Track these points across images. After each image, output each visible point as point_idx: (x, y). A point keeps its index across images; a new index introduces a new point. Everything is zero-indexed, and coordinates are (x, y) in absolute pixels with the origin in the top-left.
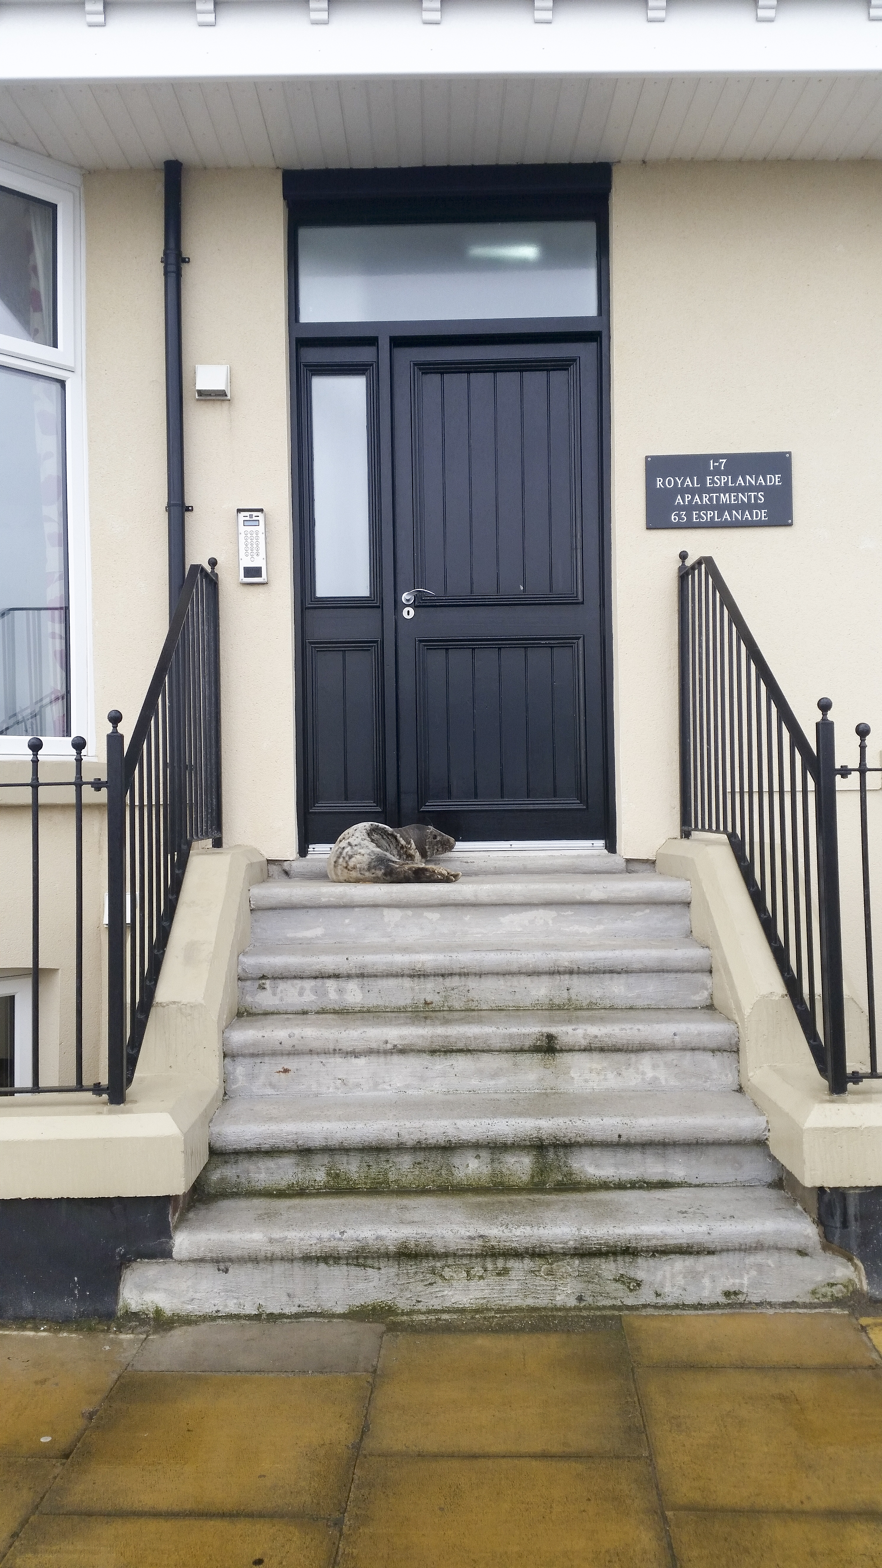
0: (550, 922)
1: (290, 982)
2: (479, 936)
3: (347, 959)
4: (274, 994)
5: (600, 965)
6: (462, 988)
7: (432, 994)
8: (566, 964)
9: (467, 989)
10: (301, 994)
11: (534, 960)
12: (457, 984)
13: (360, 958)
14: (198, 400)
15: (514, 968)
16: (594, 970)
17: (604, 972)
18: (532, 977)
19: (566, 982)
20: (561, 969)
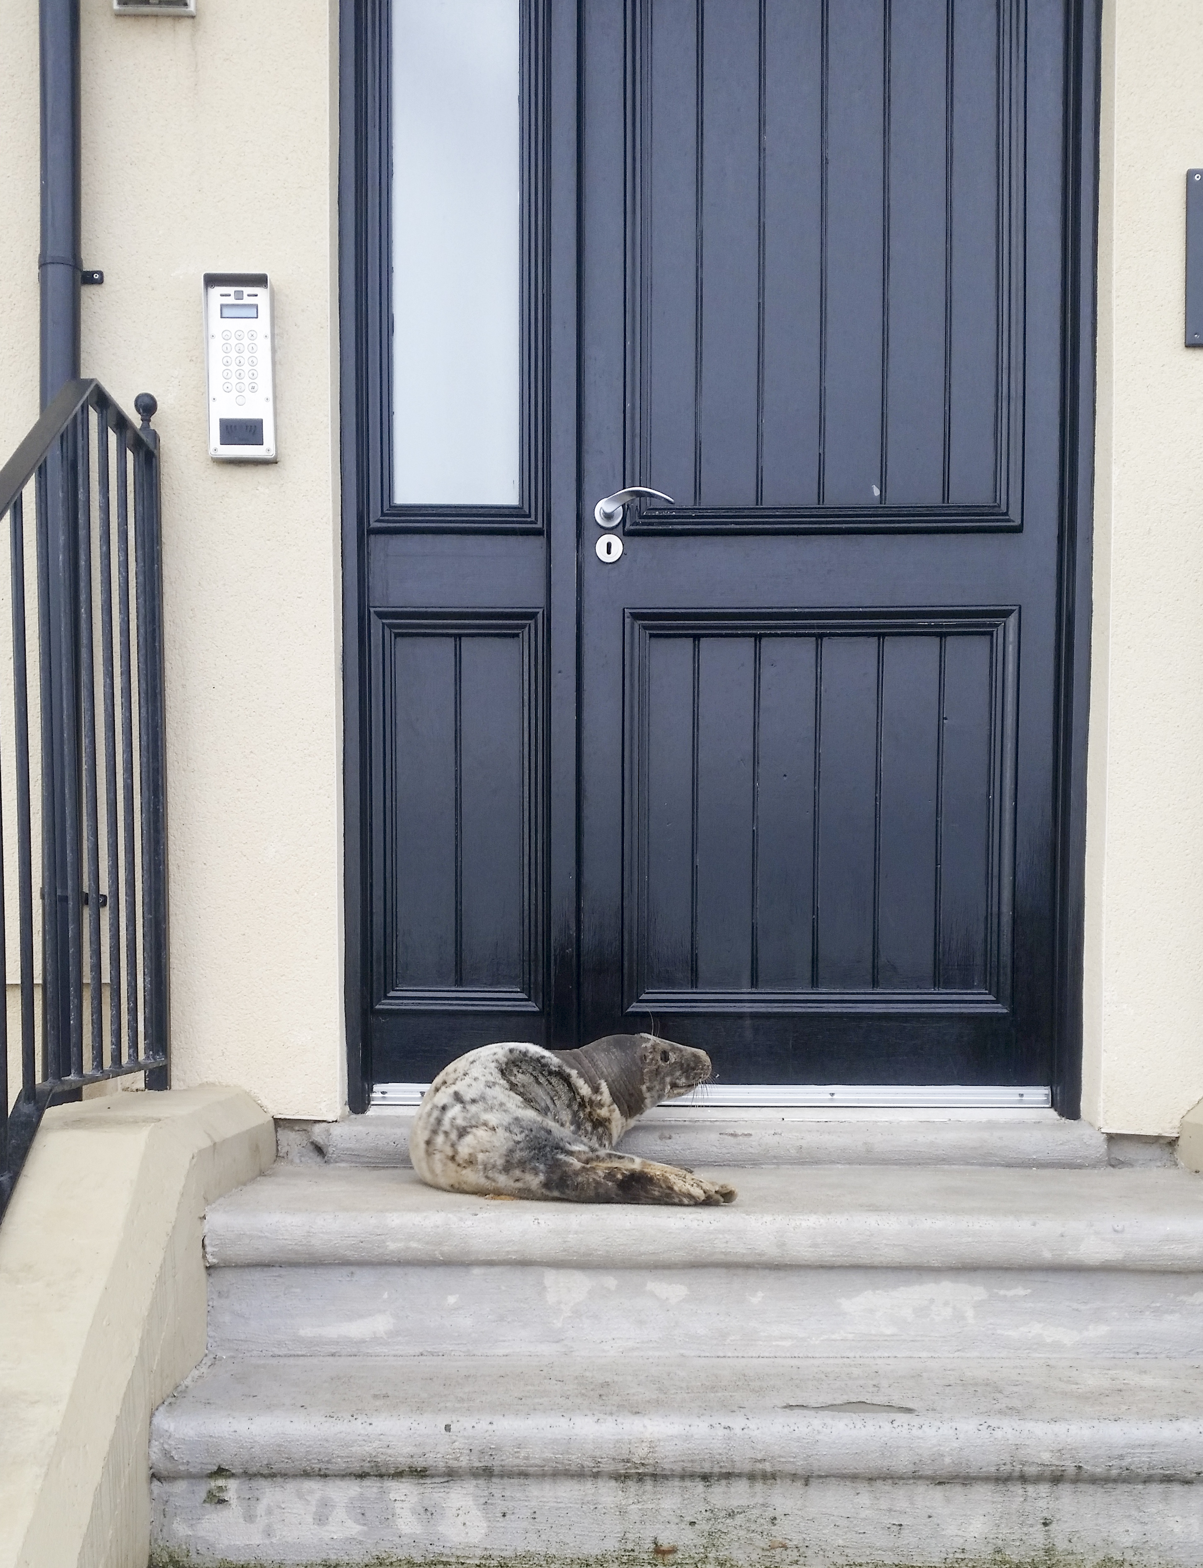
0: (970, 1313)
1: (291, 1486)
2: (787, 1343)
3: (448, 1428)
4: (250, 1518)
6: (756, 1512)
7: (674, 1527)
8: (1046, 1457)
9: (770, 1513)
10: (321, 1519)
11: (955, 1445)
12: (744, 1502)
13: (483, 1426)
15: (902, 1463)
16: (1120, 1475)
17: (1148, 1480)
18: (948, 1486)
19: (1042, 1503)
20: (1031, 1470)
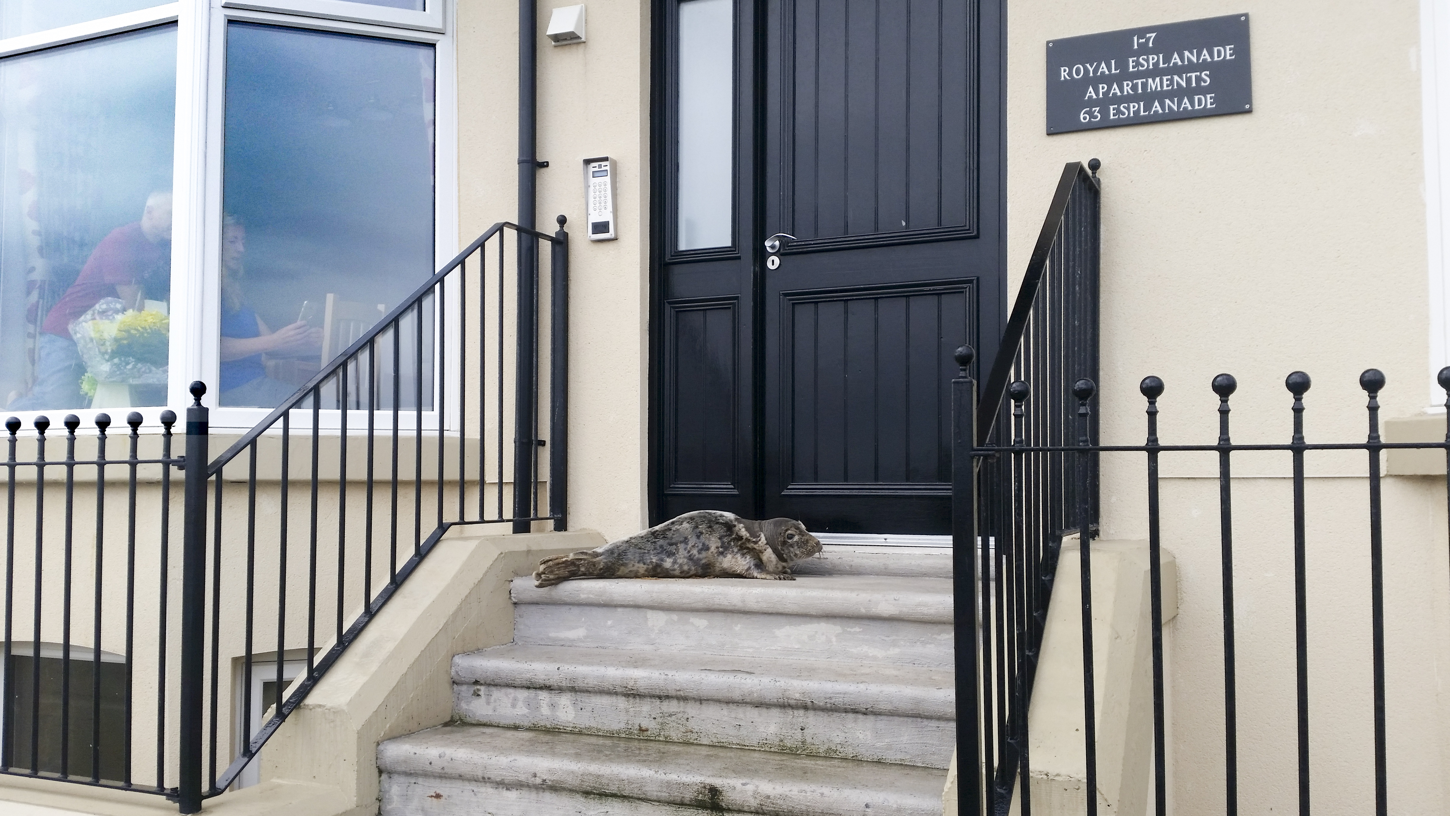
0: (834, 639)
1: (504, 690)
2: (751, 650)
3: (558, 669)
4: (488, 703)
5: (839, 701)
6: (680, 715)
7: (648, 719)
8: (797, 696)
9: (686, 716)
10: (514, 706)
11: (759, 687)
12: (675, 710)
13: (572, 668)
14: (555, 46)
15: (736, 695)
16: (831, 707)
17: (846, 711)
18: (760, 708)
19: (801, 720)
20: (792, 702)
